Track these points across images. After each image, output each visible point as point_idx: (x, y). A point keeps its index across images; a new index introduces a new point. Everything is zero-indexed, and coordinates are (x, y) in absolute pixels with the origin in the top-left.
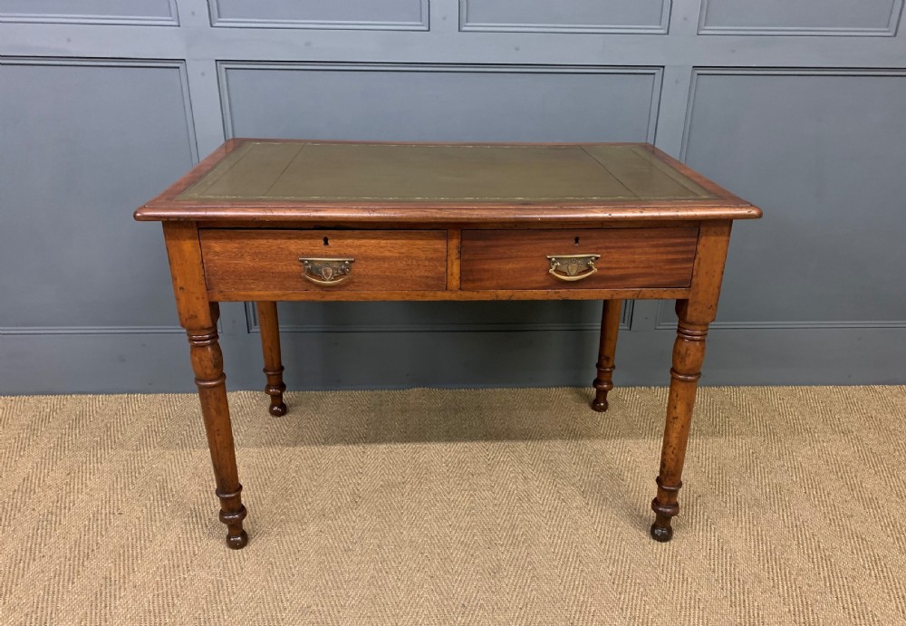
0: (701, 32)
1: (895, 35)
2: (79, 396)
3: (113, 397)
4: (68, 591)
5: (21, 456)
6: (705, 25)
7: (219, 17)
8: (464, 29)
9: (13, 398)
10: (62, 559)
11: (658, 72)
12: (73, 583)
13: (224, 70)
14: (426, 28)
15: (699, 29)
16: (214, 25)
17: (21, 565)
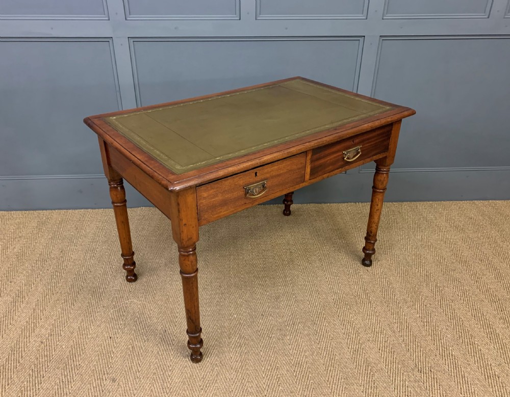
0: (385, 18)
1: (488, 17)
2: (59, 211)
3: (77, 211)
4: (72, 309)
5: (36, 243)
6: (387, 14)
7: (130, 14)
8: (259, 18)
9: (26, 212)
10: (67, 294)
11: (362, 39)
12: (74, 305)
13: (132, 42)
14: (239, 19)
15: (383, 16)
16: (128, 19)
17: (47, 296)
